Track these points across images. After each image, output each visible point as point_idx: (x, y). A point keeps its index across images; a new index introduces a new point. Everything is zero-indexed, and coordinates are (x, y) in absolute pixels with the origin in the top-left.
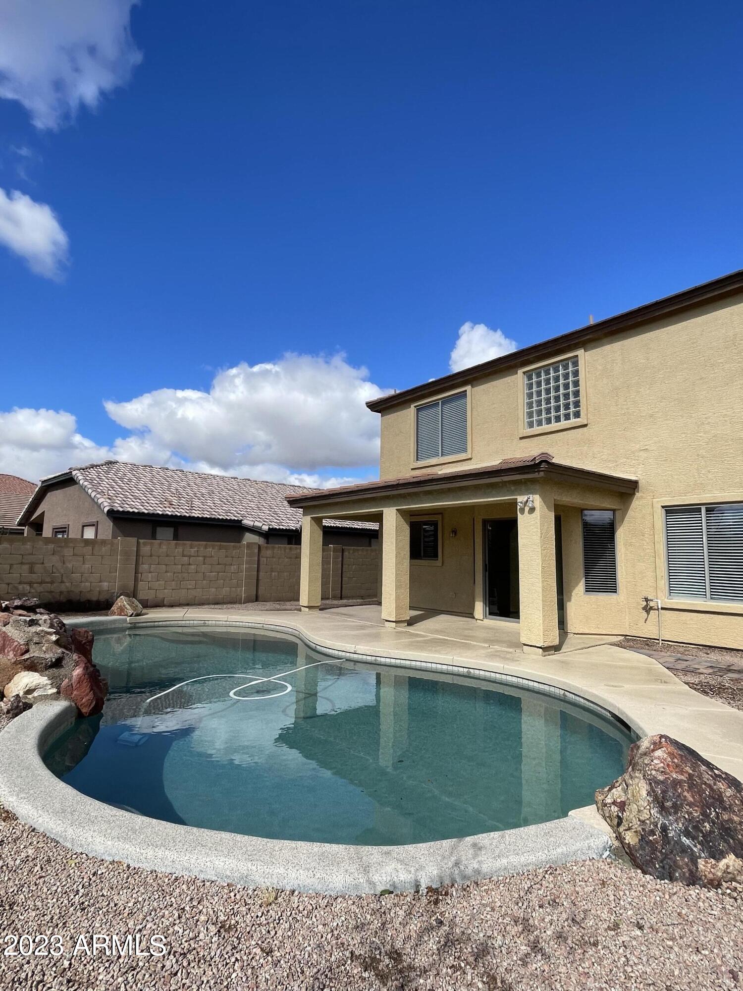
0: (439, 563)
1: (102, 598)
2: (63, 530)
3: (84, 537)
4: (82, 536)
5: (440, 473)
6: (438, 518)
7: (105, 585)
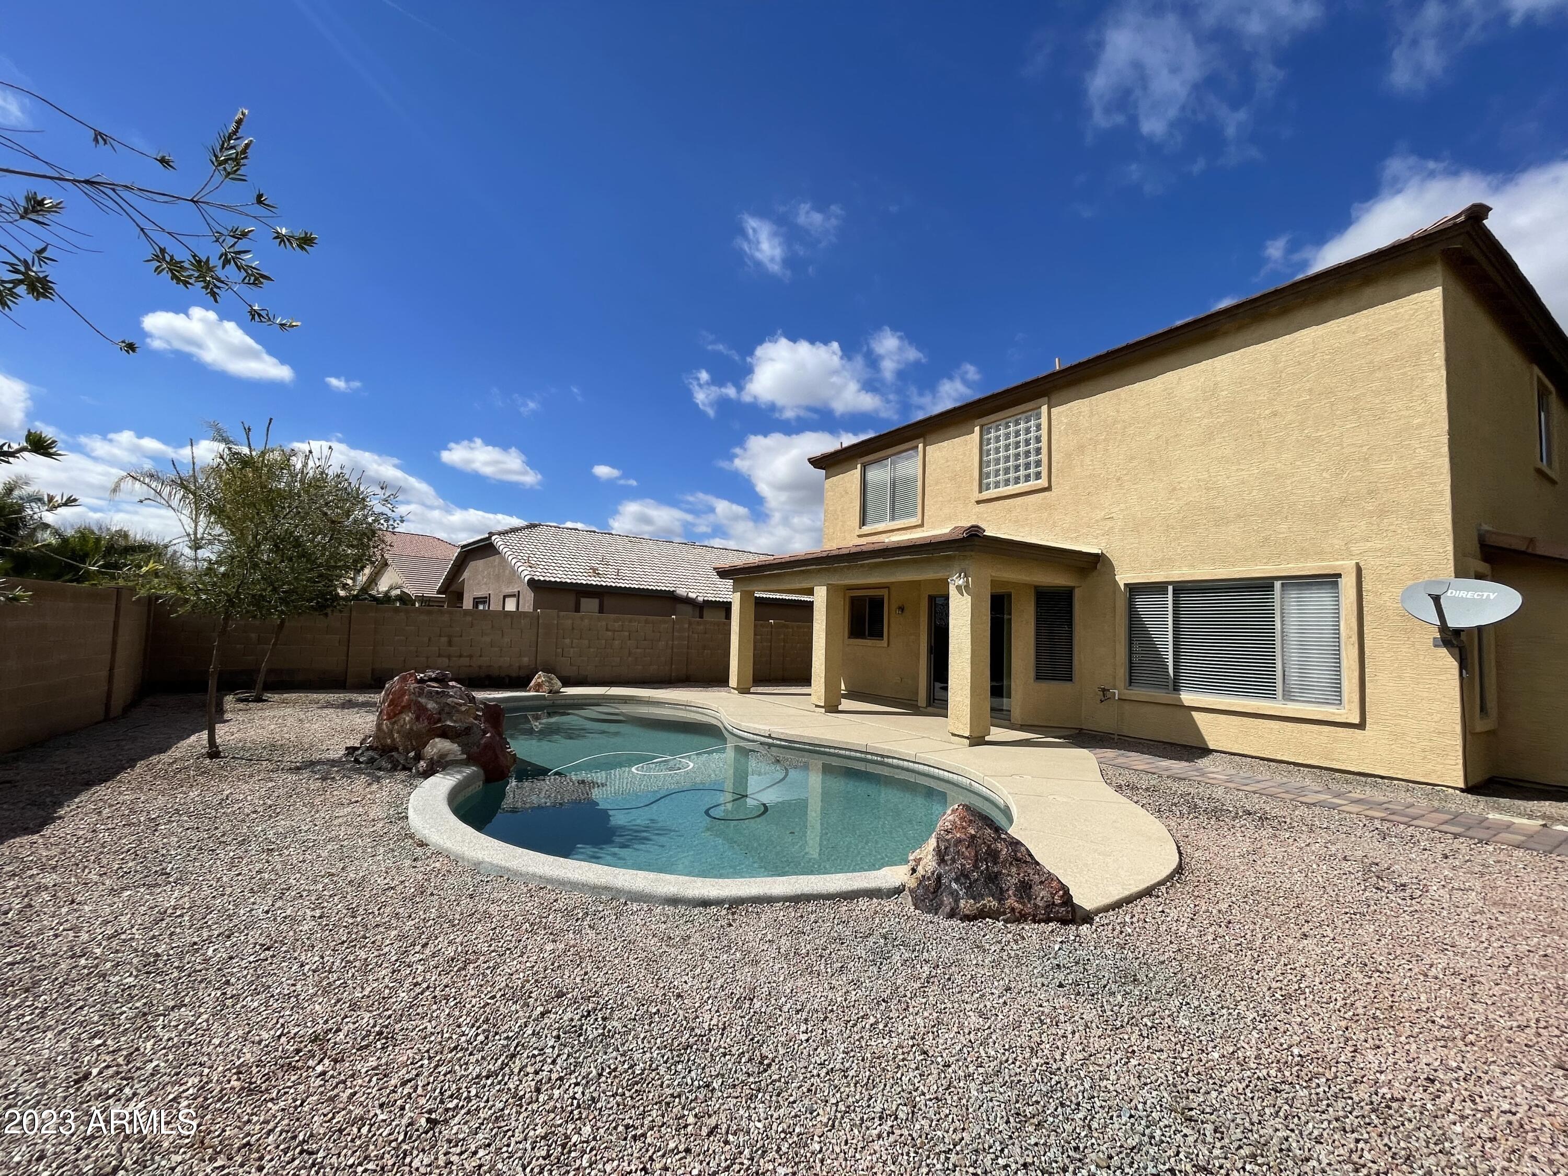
0: (884, 643)
1: (523, 673)
2: (484, 600)
3: (506, 609)
4: (504, 608)
5: (887, 540)
6: (884, 592)
7: (525, 660)
